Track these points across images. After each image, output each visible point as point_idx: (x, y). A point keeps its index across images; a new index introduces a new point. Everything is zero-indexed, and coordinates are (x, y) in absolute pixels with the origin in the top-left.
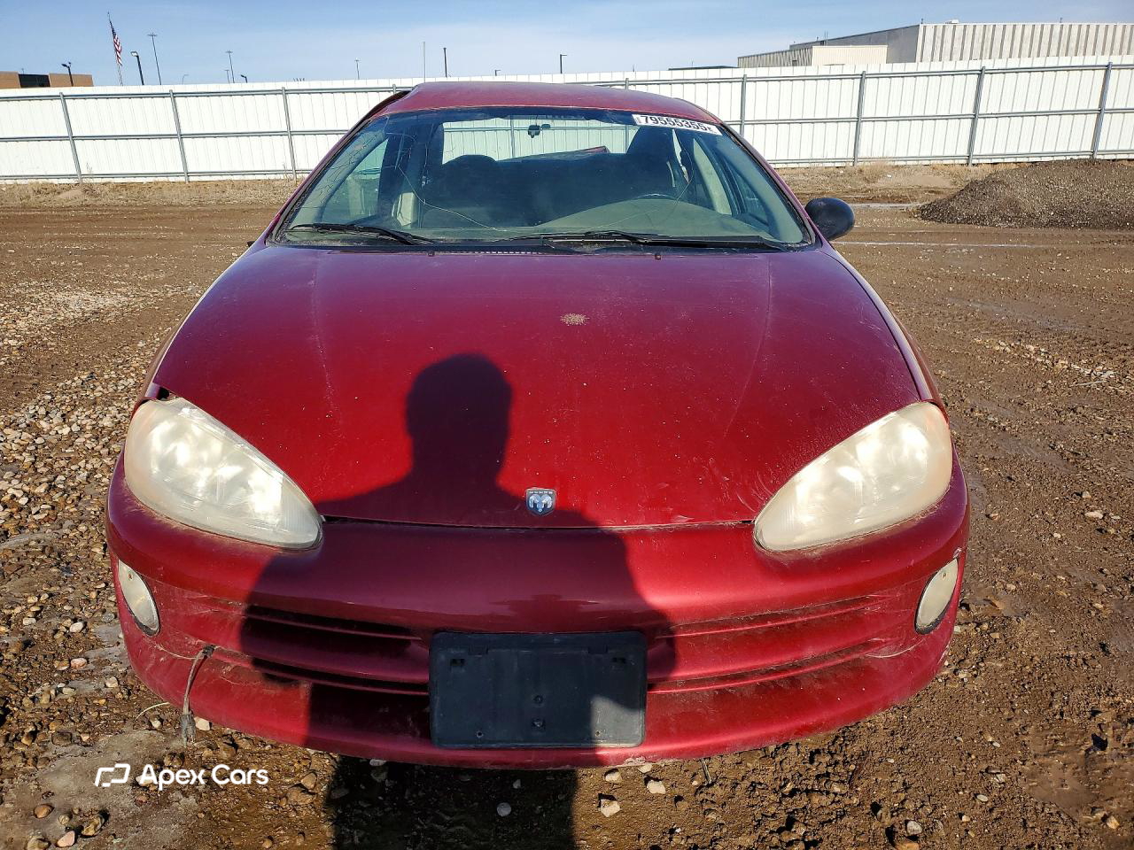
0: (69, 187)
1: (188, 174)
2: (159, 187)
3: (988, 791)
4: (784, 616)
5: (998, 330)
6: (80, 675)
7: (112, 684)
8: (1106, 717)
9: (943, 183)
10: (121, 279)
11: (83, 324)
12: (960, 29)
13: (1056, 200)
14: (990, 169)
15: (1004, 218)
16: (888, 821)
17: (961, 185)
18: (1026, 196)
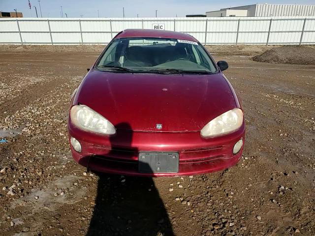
0: (19, 46)
1: (53, 43)
2: (45, 47)
3: (248, 187)
4: (205, 149)
5: (267, 91)
6: (56, 165)
7: (64, 166)
8: (274, 174)
9: (260, 50)
10: (41, 73)
11: (35, 85)
12: (267, 6)
13: (289, 56)
14: (273, 47)
15: (275, 61)
16: (227, 192)
17: (265, 51)
18: (281, 55)
